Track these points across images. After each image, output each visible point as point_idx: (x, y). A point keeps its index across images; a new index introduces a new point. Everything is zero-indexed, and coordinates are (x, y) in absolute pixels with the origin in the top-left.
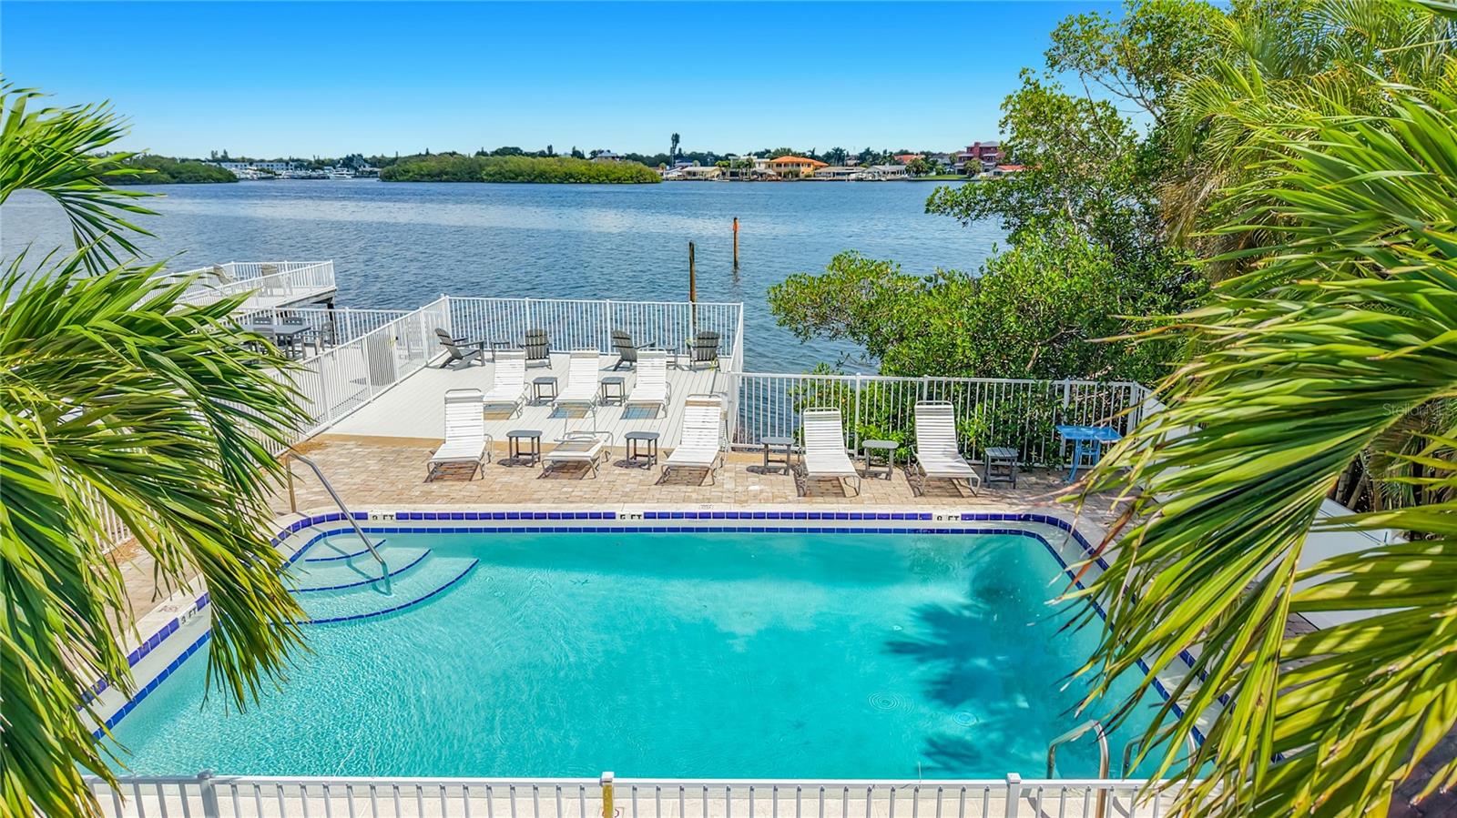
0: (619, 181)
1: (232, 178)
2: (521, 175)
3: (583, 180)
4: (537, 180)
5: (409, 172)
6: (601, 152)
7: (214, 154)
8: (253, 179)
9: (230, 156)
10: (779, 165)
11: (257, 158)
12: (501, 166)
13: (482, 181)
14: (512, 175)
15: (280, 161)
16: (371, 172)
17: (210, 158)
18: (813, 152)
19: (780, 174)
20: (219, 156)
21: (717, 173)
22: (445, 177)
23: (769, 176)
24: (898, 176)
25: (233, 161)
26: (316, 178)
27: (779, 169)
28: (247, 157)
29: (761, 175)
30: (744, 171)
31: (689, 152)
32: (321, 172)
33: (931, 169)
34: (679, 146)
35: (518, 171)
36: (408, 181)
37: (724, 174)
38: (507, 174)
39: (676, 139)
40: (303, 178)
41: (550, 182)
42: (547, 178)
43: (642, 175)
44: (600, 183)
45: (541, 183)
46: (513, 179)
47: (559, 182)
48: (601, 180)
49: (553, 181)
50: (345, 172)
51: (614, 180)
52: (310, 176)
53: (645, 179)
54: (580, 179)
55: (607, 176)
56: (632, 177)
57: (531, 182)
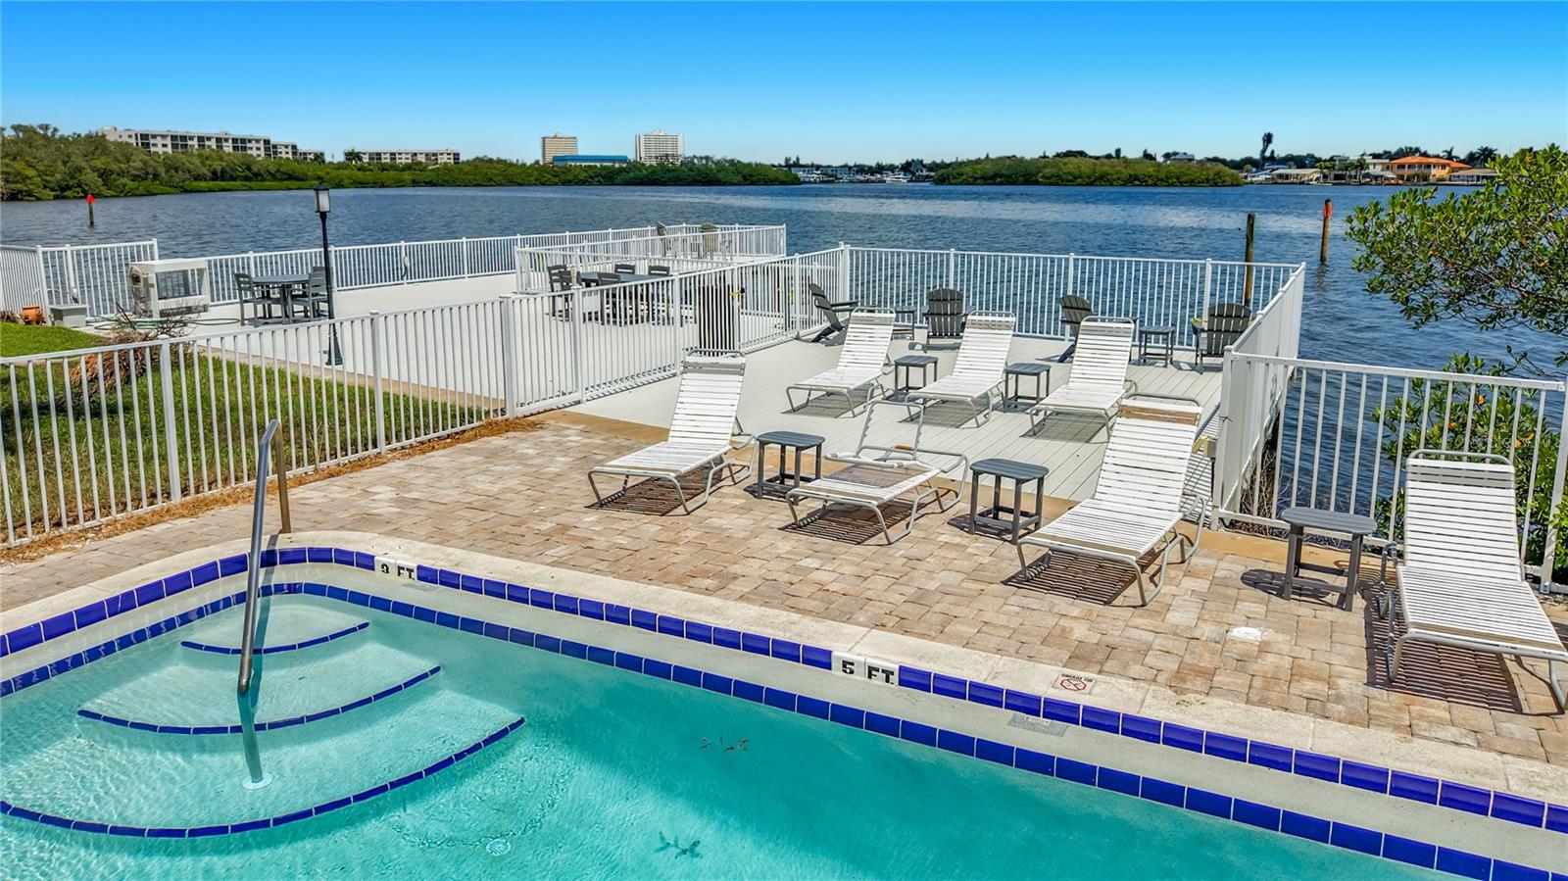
0: (1192, 183)
1: (796, 181)
2: (1080, 177)
3: (1150, 182)
4: (1097, 183)
5: (962, 175)
6: (1175, 154)
7: (787, 160)
8: (815, 182)
9: (801, 162)
10: (1402, 166)
11: (824, 164)
12: (1060, 169)
13: (1037, 183)
14: (1070, 177)
15: (846, 166)
16: (927, 177)
17: (783, 163)
18: (1450, 153)
19: (1401, 177)
20: (791, 162)
21: (1316, 176)
22: (999, 180)
23: (1387, 179)
25: (803, 166)
26: (873, 182)
27: (1401, 172)
28: (816, 163)
29: (1376, 178)
30: (1353, 173)
31: (1283, 155)
32: (879, 176)
34: (1271, 147)
35: (1077, 174)
36: (961, 184)
37: (1325, 177)
38: (1064, 177)
39: (1268, 139)
40: (861, 182)
41: (1112, 185)
42: (1108, 180)
43: (1220, 177)
44: (1169, 185)
45: (1101, 185)
46: (1071, 181)
47: (1121, 185)
48: (1170, 181)
49: (1115, 183)
50: (901, 176)
51: (1186, 182)
52: (867, 181)
53: (1224, 182)
54: (1146, 181)
55: (1178, 179)
56: (1207, 179)
57: (1091, 184)
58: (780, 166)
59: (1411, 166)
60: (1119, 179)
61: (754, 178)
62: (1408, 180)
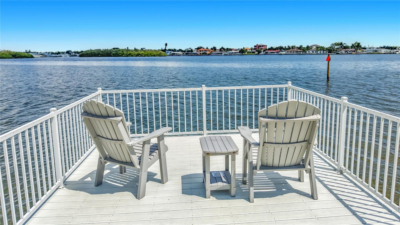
0: (154, 56)
1: (32, 57)
3: (143, 55)
4: (129, 56)
5: (88, 54)
8: (38, 57)
9: (31, 51)
10: (200, 51)
11: (40, 52)
14: (121, 54)
16: (75, 55)
17: (25, 52)
19: (201, 54)
20: (28, 51)
22: (99, 55)
23: (198, 54)
24: (236, 54)
26: (58, 57)
28: (37, 51)
29: (195, 54)
30: (190, 53)
32: (60, 55)
33: (246, 52)
36: (88, 57)
37: (184, 54)
38: (119, 54)
40: (54, 57)
41: (133, 56)
42: (132, 55)
43: (161, 54)
44: (149, 56)
45: (130, 56)
46: (121, 55)
47: (135, 56)
48: (149, 55)
49: (134, 56)
50: (67, 55)
51: (153, 55)
52: (56, 57)
53: (162, 55)
54: (142, 55)
55: (150, 54)
56: (158, 54)
57: (127, 56)
58: (24, 52)
59: (202, 51)
60: (135, 55)
61: (17, 56)
62: (202, 54)
